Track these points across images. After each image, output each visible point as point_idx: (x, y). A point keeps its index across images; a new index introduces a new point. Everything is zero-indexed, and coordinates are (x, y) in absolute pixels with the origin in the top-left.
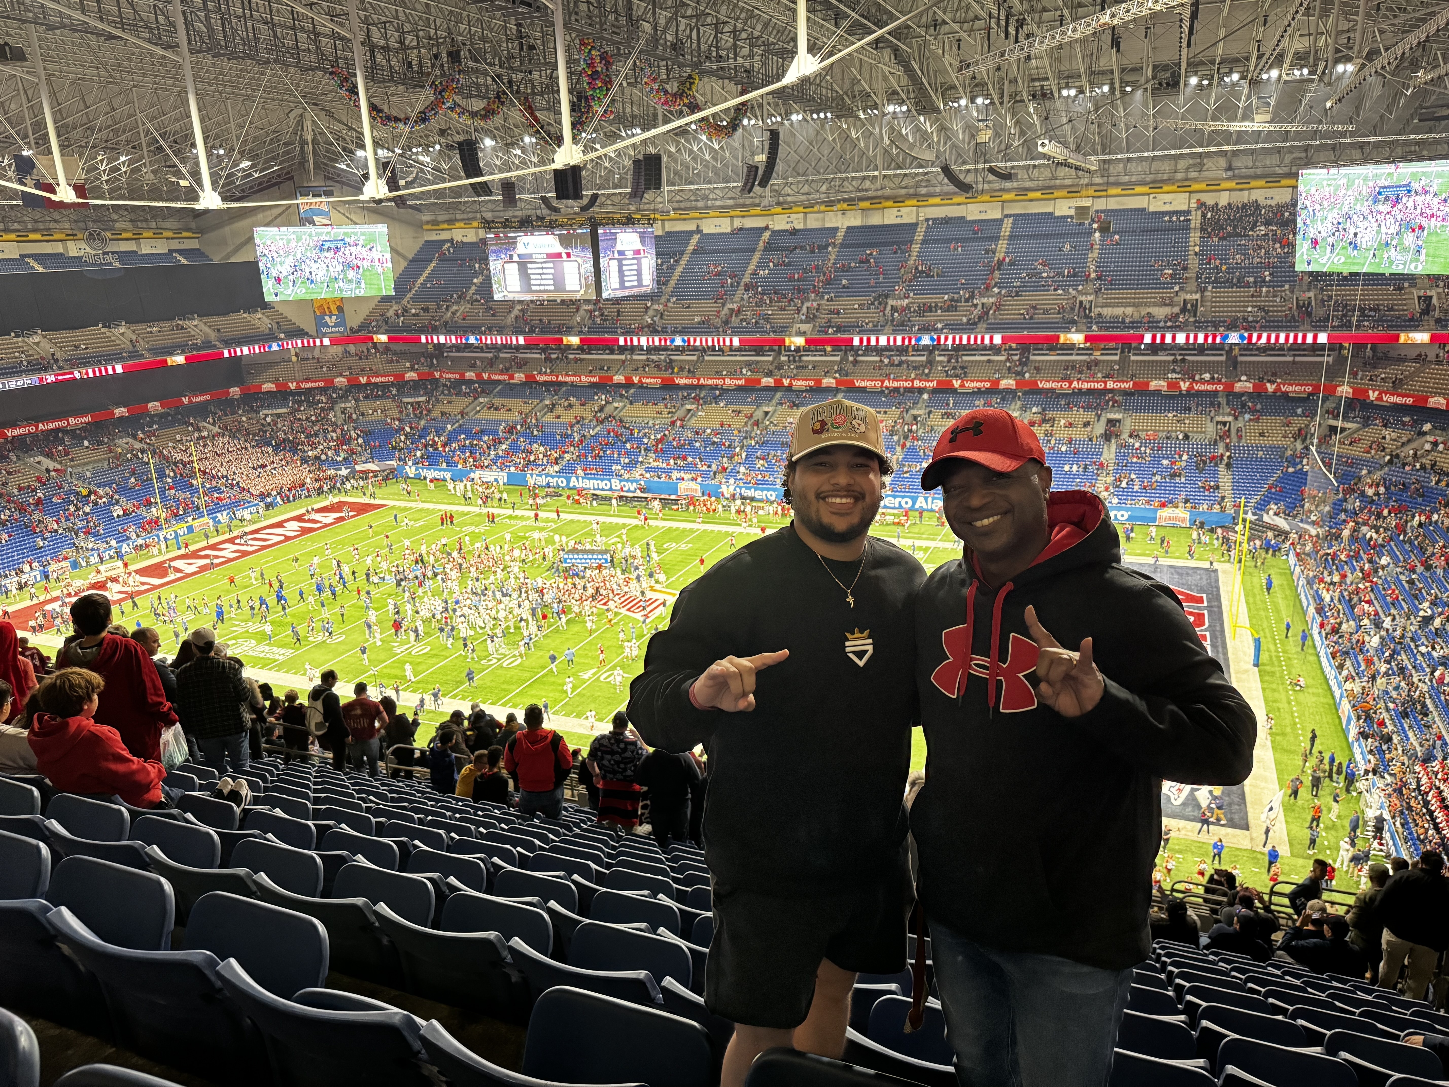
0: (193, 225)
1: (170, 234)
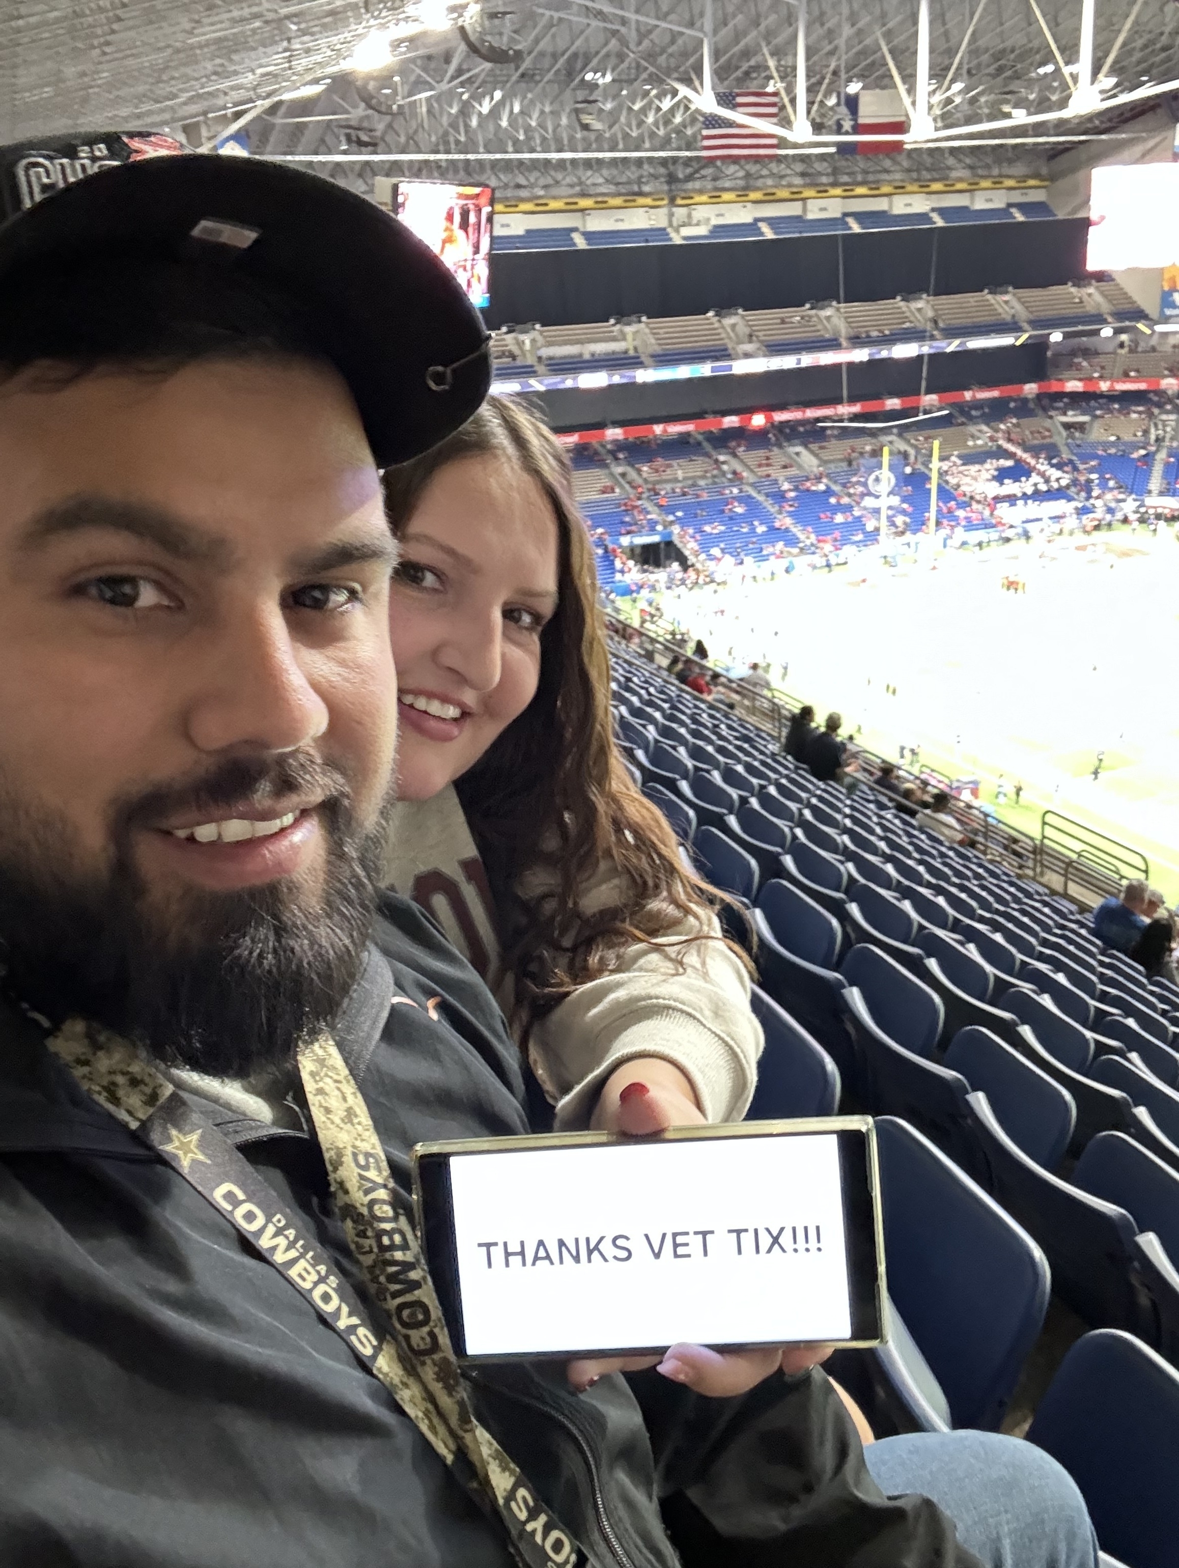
0: (1044, 171)
1: (1010, 183)
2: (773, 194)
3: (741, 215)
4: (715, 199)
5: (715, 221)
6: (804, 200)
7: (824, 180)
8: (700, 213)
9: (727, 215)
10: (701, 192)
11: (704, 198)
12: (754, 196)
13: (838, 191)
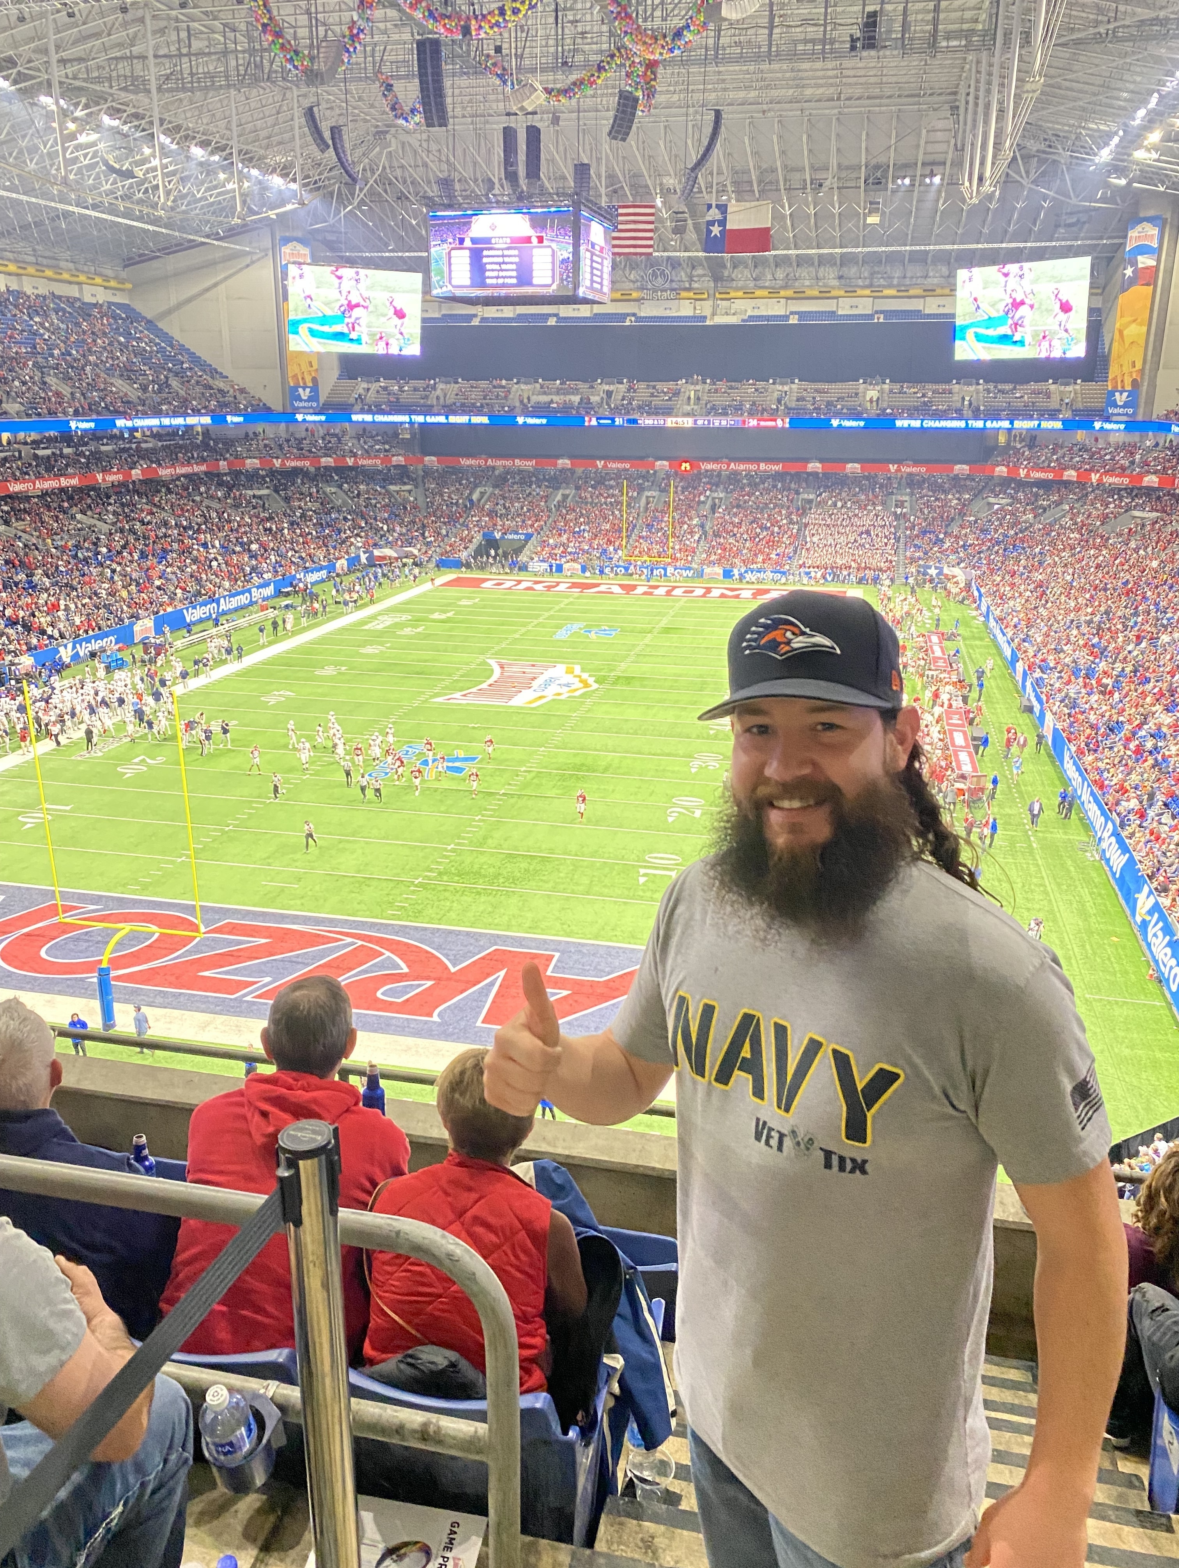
2: (803, 292)
3: (774, 308)
4: (749, 294)
5: (750, 313)
6: (837, 298)
8: (739, 305)
9: (762, 308)
10: (737, 289)
11: (740, 294)
12: (783, 293)
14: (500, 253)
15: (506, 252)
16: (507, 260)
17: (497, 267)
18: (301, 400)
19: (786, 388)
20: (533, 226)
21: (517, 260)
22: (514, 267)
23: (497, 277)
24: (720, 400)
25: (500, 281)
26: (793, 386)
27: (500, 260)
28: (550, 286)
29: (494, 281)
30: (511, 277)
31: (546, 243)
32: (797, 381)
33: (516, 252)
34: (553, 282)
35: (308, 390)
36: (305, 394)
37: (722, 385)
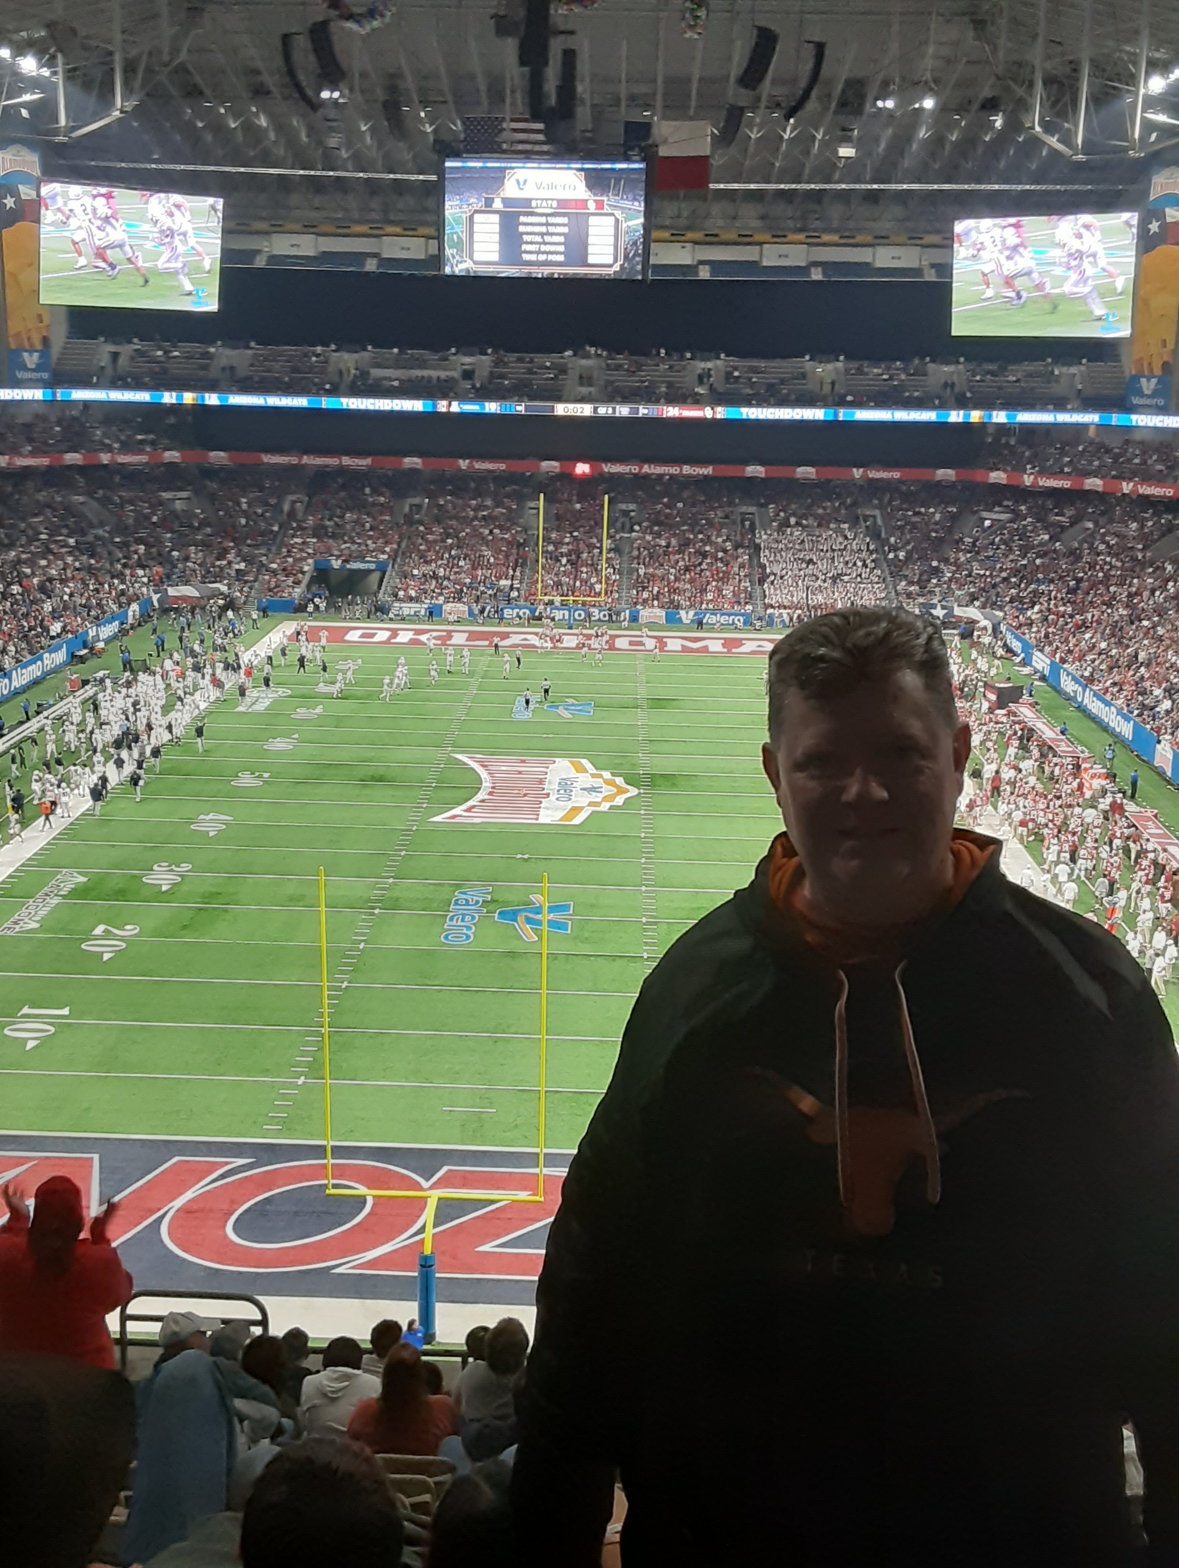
2: (716, 235)
6: (760, 244)
7: (790, 224)
13: (801, 237)
14: (543, 220)
15: (551, 220)
16: (552, 229)
17: (538, 239)
18: (25, 369)
19: (709, 365)
20: (590, 186)
21: (565, 230)
22: (562, 239)
23: (539, 252)
24: (622, 379)
25: (542, 257)
26: (718, 362)
27: (543, 229)
28: (611, 266)
29: (533, 257)
30: (557, 253)
31: (607, 209)
32: (722, 356)
33: (565, 220)
34: (616, 261)
35: (36, 355)
36: (31, 360)
37: (621, 359)
